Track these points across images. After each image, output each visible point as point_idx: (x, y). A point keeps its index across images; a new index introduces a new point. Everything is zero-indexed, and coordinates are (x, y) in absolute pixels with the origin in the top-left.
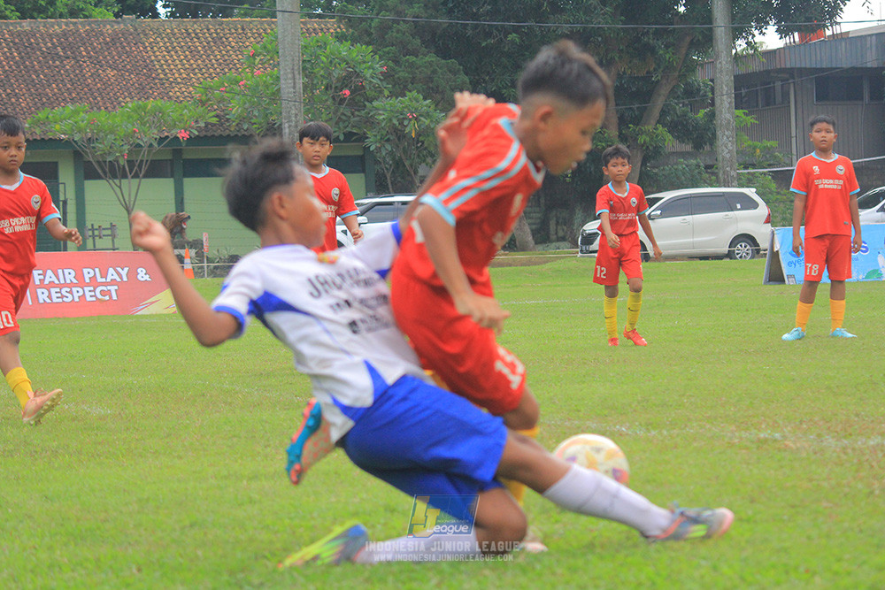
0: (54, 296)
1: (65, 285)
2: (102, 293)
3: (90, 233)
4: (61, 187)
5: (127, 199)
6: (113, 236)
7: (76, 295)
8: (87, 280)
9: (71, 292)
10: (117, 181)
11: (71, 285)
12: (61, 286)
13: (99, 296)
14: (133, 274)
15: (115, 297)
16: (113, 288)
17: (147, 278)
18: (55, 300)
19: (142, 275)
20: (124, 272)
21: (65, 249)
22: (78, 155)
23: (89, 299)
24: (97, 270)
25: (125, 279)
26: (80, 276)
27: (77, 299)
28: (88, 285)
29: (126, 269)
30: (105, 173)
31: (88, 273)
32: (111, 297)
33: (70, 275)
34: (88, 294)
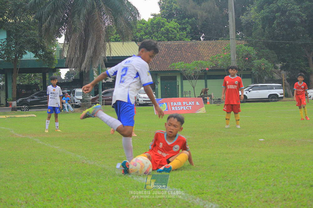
0: (176, 108)
1: (179, 106)
2: (188, 108)
3: (184, 93)
4: (177, 82)
5: (193, 85)
6: (190, 94)
7: (181, 108)
8: (184, 105)
9: (180, 108)
10: (191, 80)
11: (180, 106)
12: (178, 106)
13: (187, 109)
14: (195, 103)
15: (191, 109)
16: (190, 107)
17: (199, 104)
18: (176, 110)
19: (197, 104)
20: (193, 103)
21: (178, 97)
22: (181, 74)
23: (184, 109)
24: (186, 102)
25: (193, 104)
26: (182, 104)
27: (181, 109)
28: (184, 106)
29: (194, 102)
30: (188, 78)
31: (184, 103)
32: (190, 109)
33: (180, 103)
34: (184, 108)
